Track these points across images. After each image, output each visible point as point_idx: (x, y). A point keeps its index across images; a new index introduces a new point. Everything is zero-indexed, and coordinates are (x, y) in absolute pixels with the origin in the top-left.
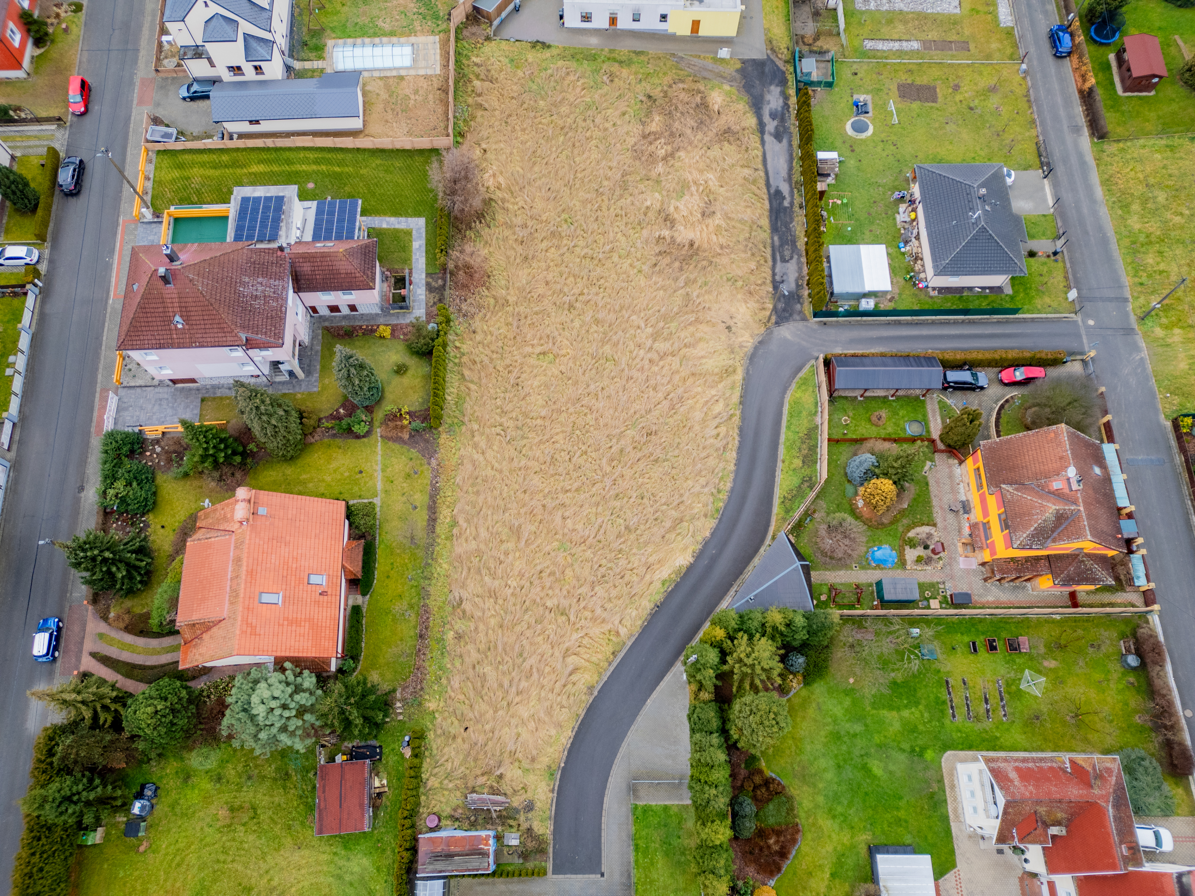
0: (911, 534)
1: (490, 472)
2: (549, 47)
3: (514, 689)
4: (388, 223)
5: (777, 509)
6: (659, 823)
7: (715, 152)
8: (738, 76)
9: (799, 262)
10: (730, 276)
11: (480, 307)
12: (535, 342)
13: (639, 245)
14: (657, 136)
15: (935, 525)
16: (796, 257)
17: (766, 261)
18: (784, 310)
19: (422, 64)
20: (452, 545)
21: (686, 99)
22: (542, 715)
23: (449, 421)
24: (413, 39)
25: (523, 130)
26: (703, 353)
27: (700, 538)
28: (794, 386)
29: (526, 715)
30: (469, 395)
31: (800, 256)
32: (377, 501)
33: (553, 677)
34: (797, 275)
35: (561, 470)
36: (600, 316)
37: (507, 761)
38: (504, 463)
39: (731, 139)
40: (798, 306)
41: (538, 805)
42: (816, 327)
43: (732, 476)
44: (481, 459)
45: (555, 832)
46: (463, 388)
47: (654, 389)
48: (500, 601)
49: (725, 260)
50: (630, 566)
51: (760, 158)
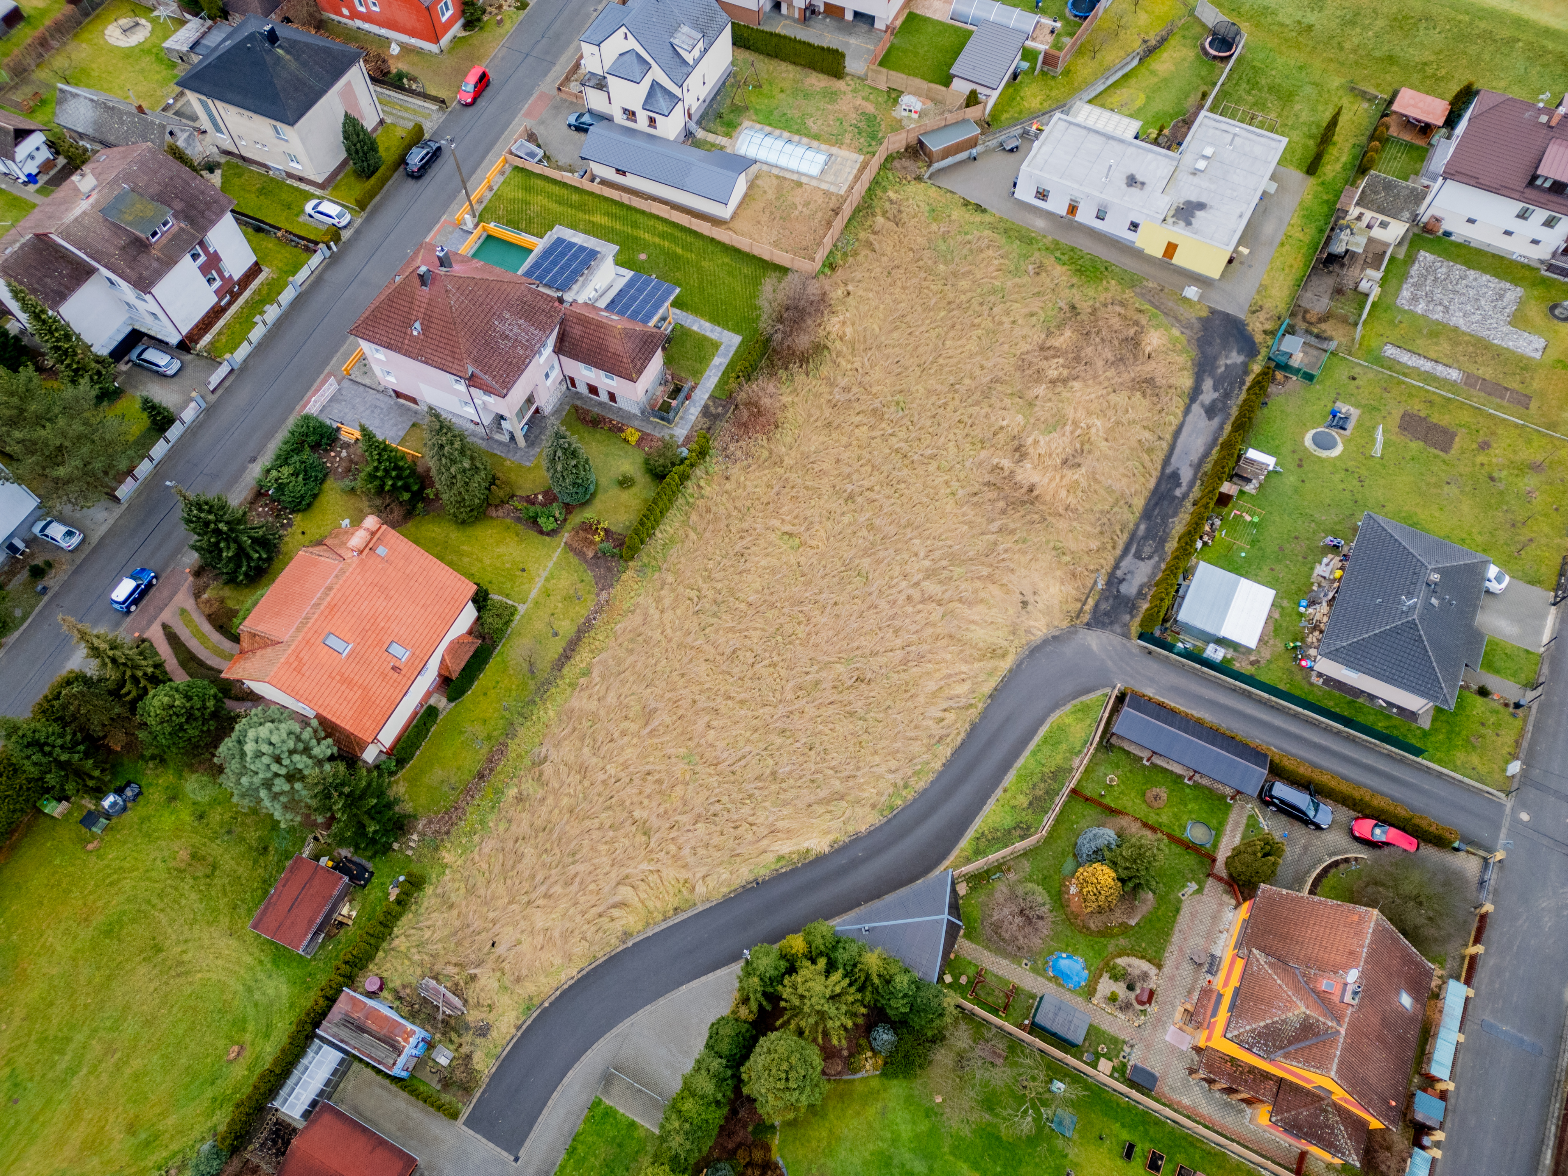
0: (1121, 961)
1: (657, 636)
2: (984, 211)
3: (542, 889)
4: (700, 326)
5: (965, 843)
6: (614, 1138)
7: (1120, 399)
8: (1197, 325)
9: (1156, 566)
10: (1059, 545)
11: (748, 455)
12: (788, 518)
13: (968, 464)
14: (1058, 352)
15: (1159, 967)
16: (1156, 558)
17: (1114, 548)
18: (1106, 614)
19: (830, 178)
20: (571, 695)
21: (1117, 327)
22: (556, 934)
23: (645, 560)
24: (835, 150)
25: (904, 288)
26: (976, 618)
27: (851, 829)
28: (1069, 707)
29: (539, 925)
30: (683, 542)
31: (1162, 559)
32: (522, 609)
33: (593, 899)
34: (1145, 580)
35: (736, 670)
36: (877, 522)
37: (490, 964)
38: (678, 633)
39: (1149, 391)
40: (1127, 617)
41: (494, 1034)
42: (1136, 651)
43: (931, 777)
44: (657, 616)
45: (494, 1077)
46: (681, 532)
47: (896, 632)
48: (586, 783)
49: (1062, 524)
50: (751, 819)
51: (1174, 427)
